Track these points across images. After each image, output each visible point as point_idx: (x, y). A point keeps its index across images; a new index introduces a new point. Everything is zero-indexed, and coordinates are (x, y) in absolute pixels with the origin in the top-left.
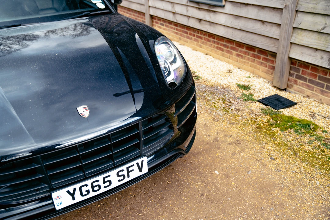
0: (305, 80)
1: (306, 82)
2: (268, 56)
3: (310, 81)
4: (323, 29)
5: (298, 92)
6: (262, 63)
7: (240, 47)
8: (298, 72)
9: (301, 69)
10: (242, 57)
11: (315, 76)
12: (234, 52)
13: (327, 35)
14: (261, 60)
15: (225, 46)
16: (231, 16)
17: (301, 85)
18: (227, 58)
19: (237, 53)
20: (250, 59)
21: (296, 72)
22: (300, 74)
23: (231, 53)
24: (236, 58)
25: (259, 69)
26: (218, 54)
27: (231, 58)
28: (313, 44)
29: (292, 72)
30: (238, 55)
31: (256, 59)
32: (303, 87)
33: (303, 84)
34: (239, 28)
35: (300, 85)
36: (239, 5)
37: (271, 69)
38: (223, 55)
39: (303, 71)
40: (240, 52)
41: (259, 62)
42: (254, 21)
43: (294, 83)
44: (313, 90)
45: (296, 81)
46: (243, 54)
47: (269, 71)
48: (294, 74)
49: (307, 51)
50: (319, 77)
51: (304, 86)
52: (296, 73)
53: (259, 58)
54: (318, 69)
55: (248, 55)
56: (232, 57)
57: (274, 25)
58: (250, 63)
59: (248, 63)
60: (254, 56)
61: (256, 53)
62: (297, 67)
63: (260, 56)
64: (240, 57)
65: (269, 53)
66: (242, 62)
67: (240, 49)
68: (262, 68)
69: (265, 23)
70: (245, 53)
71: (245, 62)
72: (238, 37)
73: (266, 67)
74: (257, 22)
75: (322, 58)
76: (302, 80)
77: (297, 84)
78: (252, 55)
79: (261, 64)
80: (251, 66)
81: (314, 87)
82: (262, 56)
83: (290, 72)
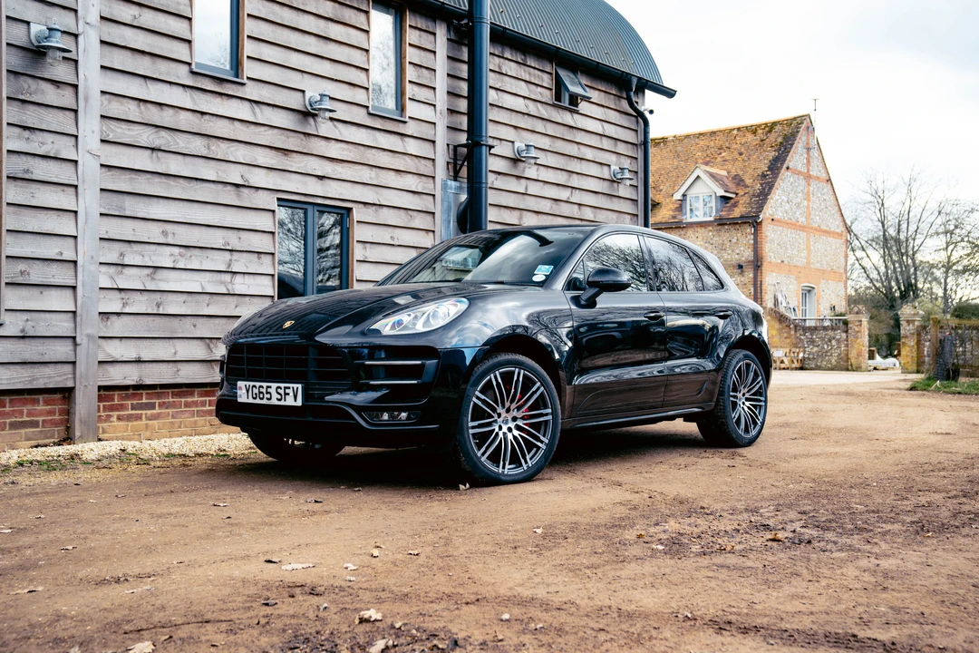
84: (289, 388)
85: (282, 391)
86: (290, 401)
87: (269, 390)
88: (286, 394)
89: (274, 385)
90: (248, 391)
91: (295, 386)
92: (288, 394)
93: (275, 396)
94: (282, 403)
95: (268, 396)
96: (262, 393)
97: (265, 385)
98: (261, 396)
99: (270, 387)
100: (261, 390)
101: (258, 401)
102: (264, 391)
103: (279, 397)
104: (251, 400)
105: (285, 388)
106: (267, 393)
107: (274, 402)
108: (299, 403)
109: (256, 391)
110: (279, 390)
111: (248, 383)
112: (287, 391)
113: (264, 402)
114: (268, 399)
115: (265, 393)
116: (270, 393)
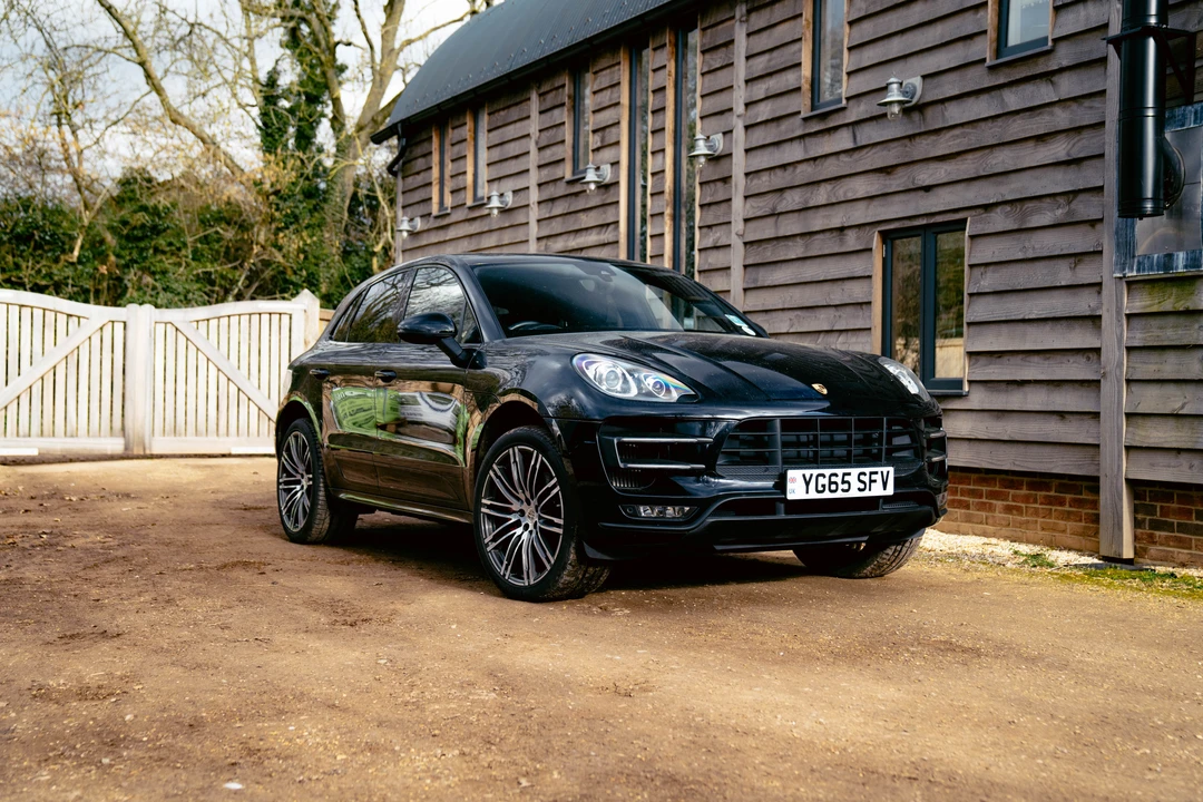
0: (1168, 527)
1: (1173, 532)
2: (1081, 494)
3: (1182, 528)
4: (1182, 407)
5: (1159, 562)
6: (1069, 512)
7: (1011, 488)
8: (1152, 515)
9: (1158, 505)
10: (1019, 510)
11: (1188, 513)
12: (999, 504)
13: (1191, 420)
14: (1067, 508)
15: (973, 493)
16: (986, 414)
17: (1164, 542)
18: (981, 523)
19: (1005, 503)
20: (1041, 511)
21: (1148, 515)
22: (1158, 516)
23: (991, 508)
24: (1004, 519)
25: (1064, 531)
26: (956, 520)
27: (990, 521)
28: (1169, 439)
29: (1140, 516)
30: (1008, 509)
31: (1054, 508)
32: (1169, 546)
33: (1167, 537)
34: (1006, 438)
35: (1161, 545)
36: (1003, 386)
37: (1093, 522)
38: (968, 519)
39: (1162, 507)
40: (1013, 501)
41: (1063, 512)
42: (1042, 416)
43: (1149, 542)
44: (1190, 548)
45: (1151, 536)
46: (1023, 502)
47: (1089, 528)
48: (1144, 520)
49: (1160, 458)
50: (1198, 512)
51: (1171, 543)
52: (1148, 518)
53: (1062, 503)
54: (1192, 497)
55: (1035, 501)
56: (994, 517)
57: (1086, 417)
58: (1040, 520)
59: (1036, 521)
60: (1049, 501)
61: (1052, 493)
62: (1147, 503)
63: (1064, 498)
64: (1015, 512)
65: (1085, 484)
66: (1021, 524)
67: (1012, 492)
68: (1071, 525)
69: (1067, 416)
70: (1026, 499)
71: (1028, 522)
72: (1006, 460)
73: (1081, 521)
74: (1047, 416)
75: (1191, 467)
76: (1164, 530)
77: (1155, 543)
78: (1043, 500)
79: (1067, 516)
80: (1043, 529)
81: (1191, 539)
82: (1068, 497)
83: (1135, 518)
84: (876, 473)
85: (866, 479)
86: (877, 490)
87: (846, 478)
88: (871, 481)
89: (855, 472)
90: (807, 483)
91: (885, 469)
92: (875, 481)
93: (855, 485)
94: (866, 494)
95: (846, 486)
96: (836, 483)
97: (840, 472)
98: (833, 487)
99: (849, 474)
100: (833, 479)
101: (827, 495)
102: (839, 480)
103: (862, 486)
104: (813, 495)
105: (871, 473)
106: (843, 482)
107: (854, 493)
108: (890, 491)
109: (822, 481)
110: (862, 477)
111: (808, 472)
112: (874, 477)
113: (839, 495)
114: (843, 490)
115: (839, 482)
116: (849, 483)
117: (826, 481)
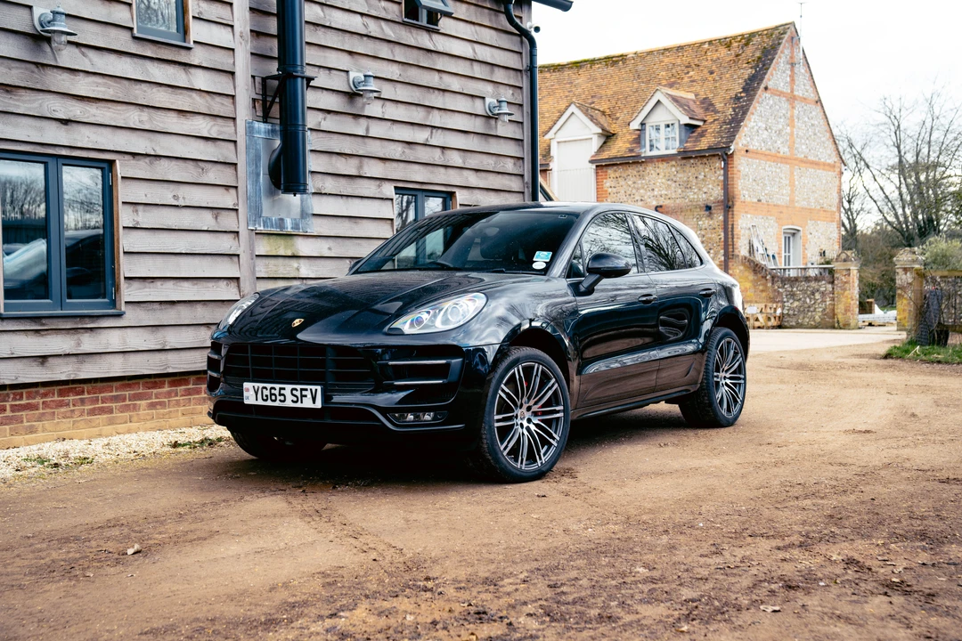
12: (143, 403)
19: (150, 401)
20: (181, 402)
30: (151, 406)
36: (157, 305)
42: (192, 327)
64: (157, 407)
74: (197, 328)
84: (307, 390)
85: (298, 393)
86: (307, 405)
87: (282, 392)
88: (303, 396)
89: (289, 387)
91: (314, 388)
92: (306, 396)
93: (289, 398)
95: (282, 398)
99: (284, 389)
102: (277, 392)
103: (295, 399)
105: (302, 390)
106: (280, 395)
108: (318, 405)
110: (295, 392)
112: (304, 393)
114: (280, 401)
115: (277, 394)
116: (284, 395)
117: (267, 392)
